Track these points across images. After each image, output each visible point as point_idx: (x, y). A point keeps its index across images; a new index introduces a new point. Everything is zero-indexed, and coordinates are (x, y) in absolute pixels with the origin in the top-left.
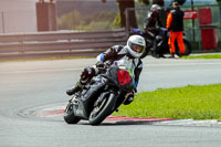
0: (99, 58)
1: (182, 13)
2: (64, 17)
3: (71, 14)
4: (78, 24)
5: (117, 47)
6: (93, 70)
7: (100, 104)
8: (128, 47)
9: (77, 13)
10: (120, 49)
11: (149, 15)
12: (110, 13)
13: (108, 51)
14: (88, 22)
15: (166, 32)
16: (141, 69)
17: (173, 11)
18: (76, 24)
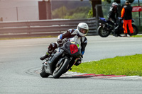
0: (59, 37)
1: (131, 8)
2: (56, 10)
3: (61, 8)
4: (65, 15)
5: (70, 30)
6: (55, 44)
7: (59, 65)
8: (77, 30)
9: (64, 8)
10: (73, 31)
11: (111, 10)
12: (86, 8)
13: (65, 32)
14: (71, 14)
15: (121, 20)
16: (86, 44)
17: (125, 7)
18: (64, 15)
